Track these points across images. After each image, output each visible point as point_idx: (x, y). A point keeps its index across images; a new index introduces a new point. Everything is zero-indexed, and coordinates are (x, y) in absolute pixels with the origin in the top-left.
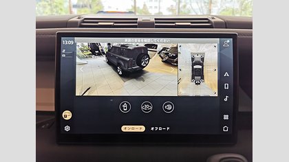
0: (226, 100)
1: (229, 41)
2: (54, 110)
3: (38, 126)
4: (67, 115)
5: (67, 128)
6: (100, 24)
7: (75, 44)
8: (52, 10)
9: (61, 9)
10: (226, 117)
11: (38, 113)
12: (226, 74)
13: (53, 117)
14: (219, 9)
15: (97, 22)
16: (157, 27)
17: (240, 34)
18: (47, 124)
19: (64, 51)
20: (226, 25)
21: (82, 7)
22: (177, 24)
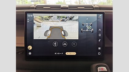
0: (99, 41)
1: (101, 15)
2: (24, 46)
3: (17, 53)
4: (30, 47)
5: (30, 53)
6: (44, 8)
7: (33, 16)
8: (22, 3)
9: (27, 3)
10: (99, 48)
11: (17, 47)
12: (100, 30)
13: (24, 49)
14: (98, 3)
15: (43, 7)
16: (69, 9)
17: (106, 12)
18: (21, 52)
19: (28, 20)
20: (100, 8)
21: (36, 1)
22: (78, 8)
